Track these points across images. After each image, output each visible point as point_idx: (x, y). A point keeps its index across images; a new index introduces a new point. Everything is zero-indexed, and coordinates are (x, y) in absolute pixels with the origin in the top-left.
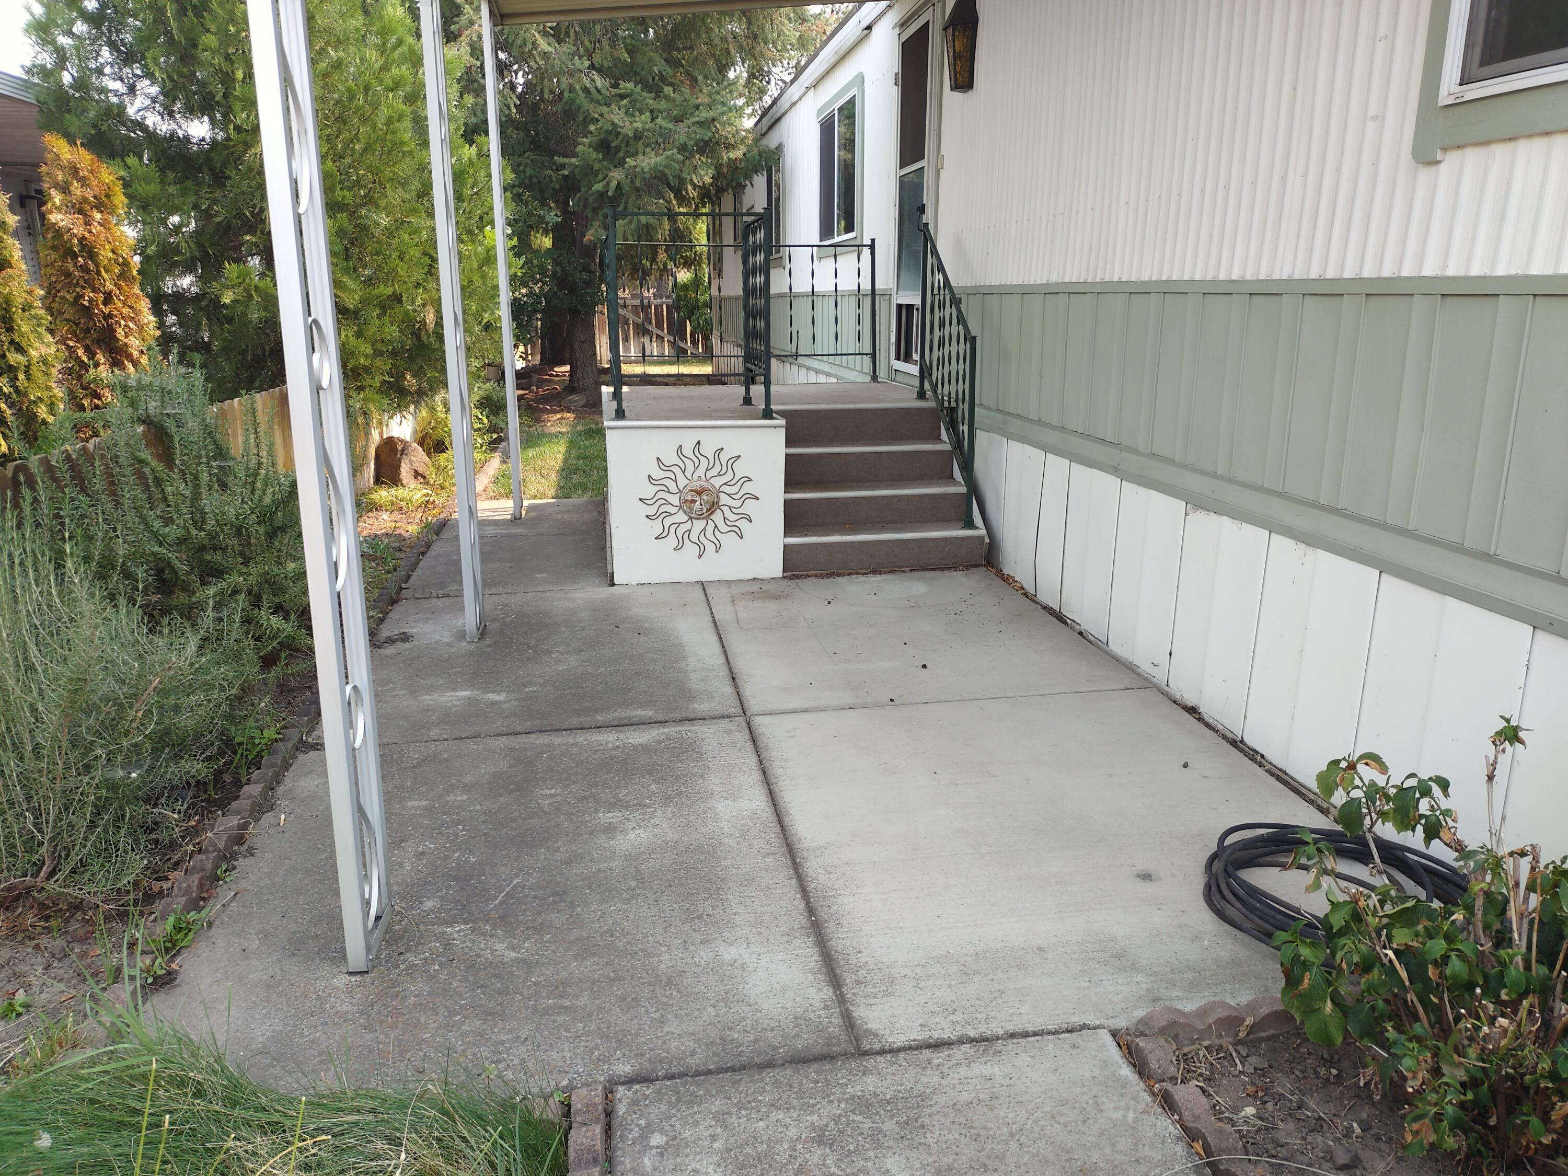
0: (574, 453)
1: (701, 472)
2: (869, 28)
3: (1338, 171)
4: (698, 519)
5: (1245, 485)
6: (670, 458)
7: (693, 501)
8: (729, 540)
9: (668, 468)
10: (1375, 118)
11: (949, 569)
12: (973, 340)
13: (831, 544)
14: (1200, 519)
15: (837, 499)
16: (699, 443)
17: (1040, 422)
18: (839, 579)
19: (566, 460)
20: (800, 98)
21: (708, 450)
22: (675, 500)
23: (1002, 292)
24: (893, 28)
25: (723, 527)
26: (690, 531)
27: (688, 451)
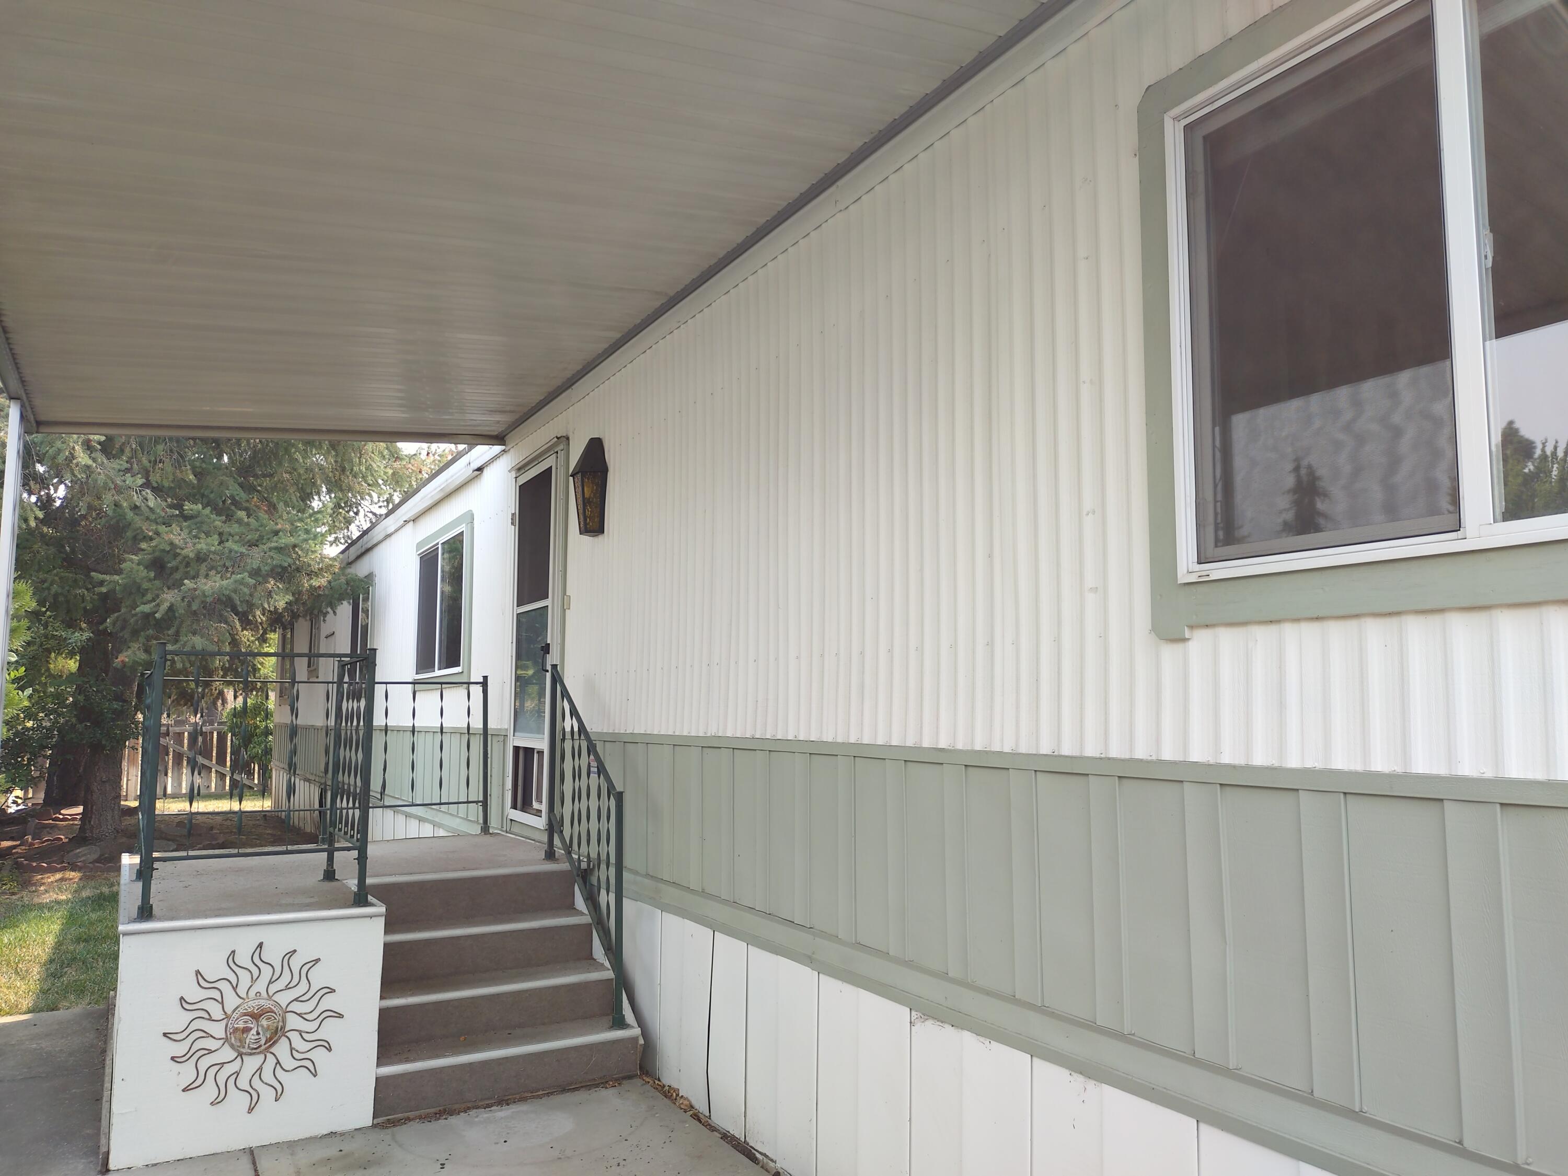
0: (74, 931)
1: (261, 986)
2: (480, 469)
3: (1058, 640)
4: (251, 1054)
5: (988, 993)
6: (216, 969)
7: (247, 1030)
8: (296, 1082)
9: (212, 985)
10: (1094, 590)
11: (597, 1086)
12: (619, 797)
13: (441, 1070)
14: (929, 1030)
15: (449, 1002)
16: (261, 945)
17: (703, 893)
18: (453, 1120)
19: (59, 945)
21: (274, 954)
22: (218, 1030)
23: (648, 742)
24: (510, 471)
25: (288, 1063)
26: (237, 1073)
27: (243, 958)
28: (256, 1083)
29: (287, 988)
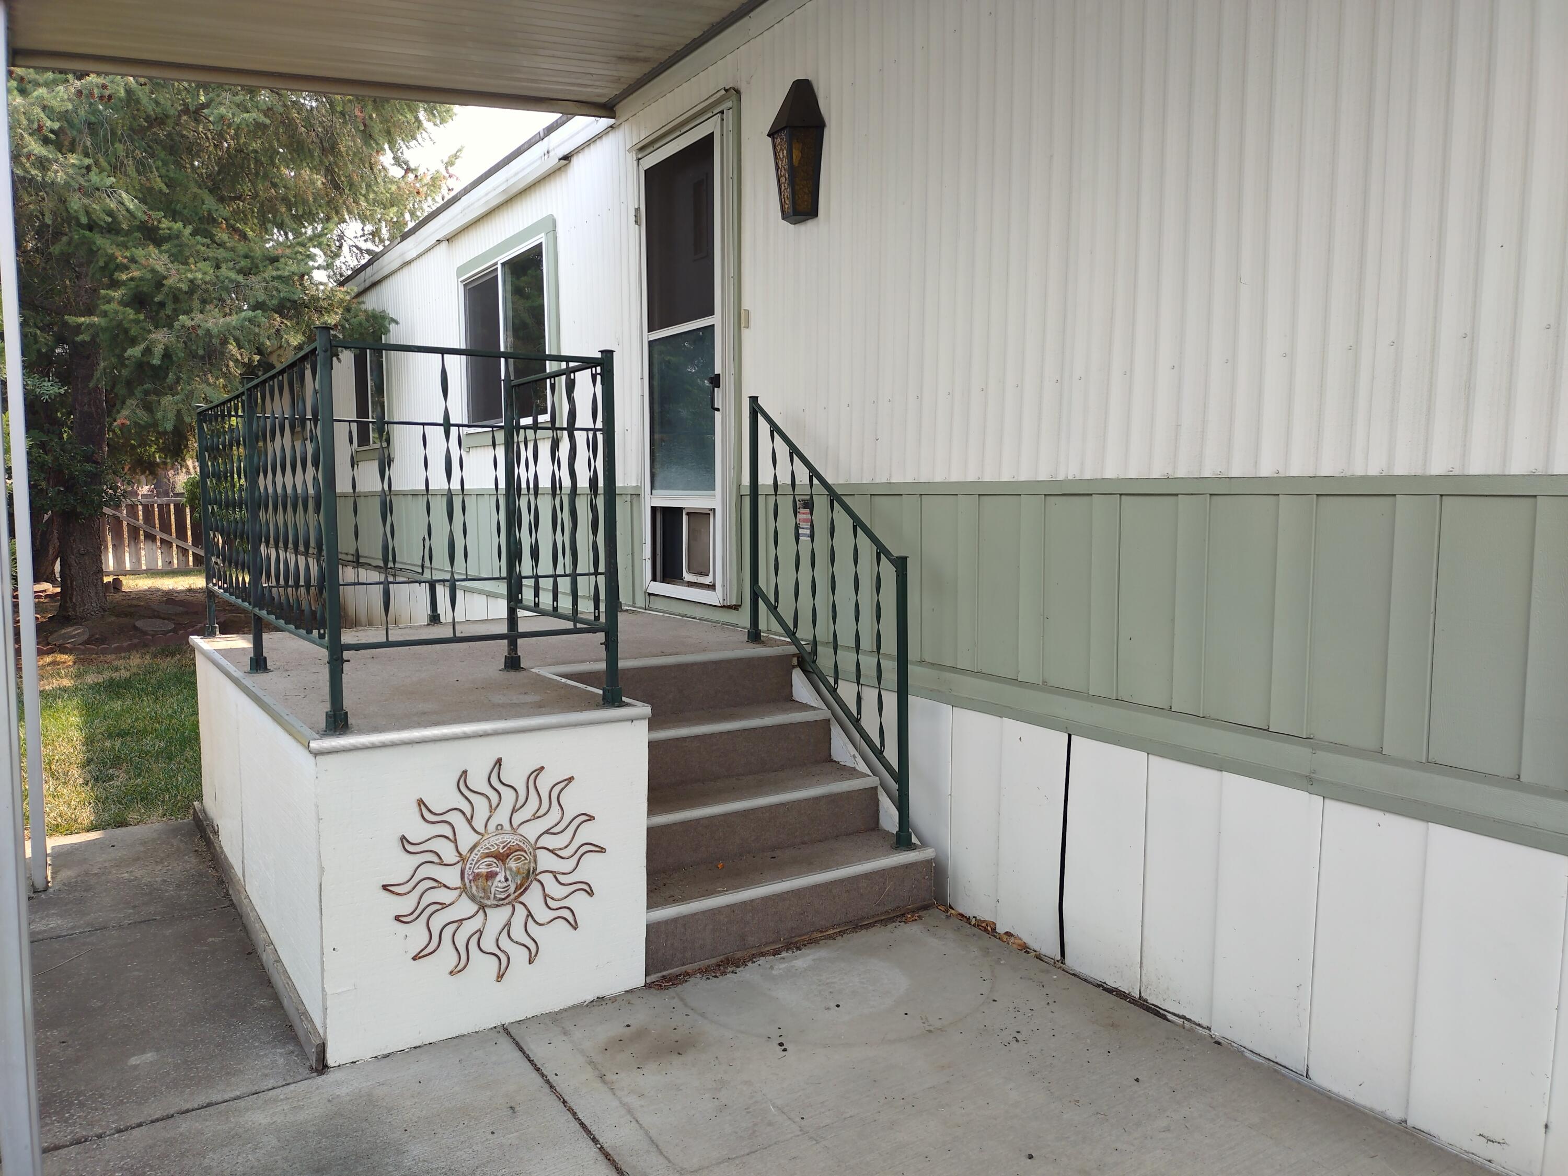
1: (502, 816)
2: (567, 158)
4: (497, 906)
6: (444, 796)
7: (491, 876)
8: (553, 938)
9: (440, 818)
11: (892, 920)
12: (901, 564)
13: (720, 910)
15: (698, 821)
16: (499, 762)
17: (1044, 686)
20: (419, 256)
21: (515, 774)
22: (451, 877)
24: (627, 152)
25: (542, 914)
26: (480, 932)
27: (478, 781)
28: (504, 942)
29: (536, 817)
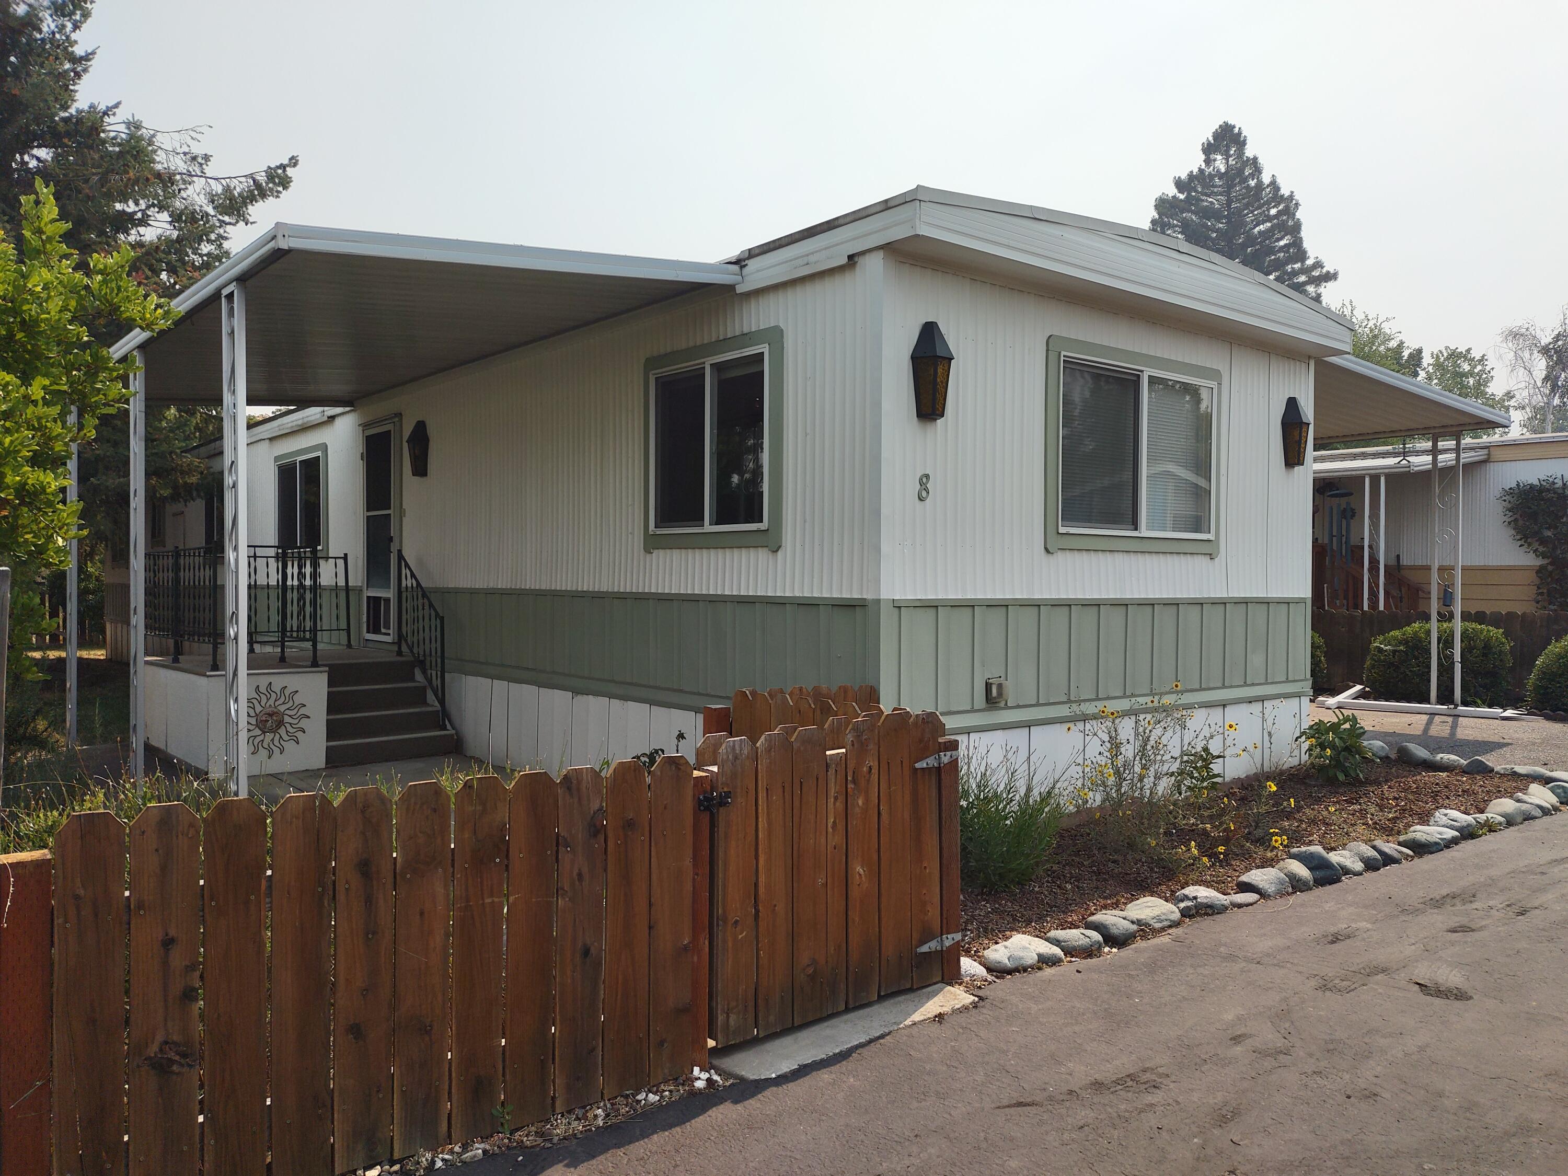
1: (271, 702)
2: (332, 417)
3: (621, 551)
4: (269, 732)
7: (267, 722)
8: (289, 746)
10: (631, 533)
11: (433, 756)
13: (357, 745)
16: (271, 683)
17: (489, 663)
18: (364, 766)
21: (277, 688)
22: (253, 721)
23: (457, 591)
24: (359, 425)
25: (286, 737)
26: (263, 741)
27: (263, 689)
28: (272, 746)
29: (284, 703)
